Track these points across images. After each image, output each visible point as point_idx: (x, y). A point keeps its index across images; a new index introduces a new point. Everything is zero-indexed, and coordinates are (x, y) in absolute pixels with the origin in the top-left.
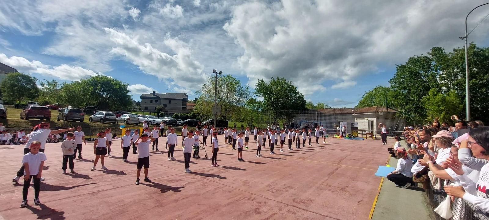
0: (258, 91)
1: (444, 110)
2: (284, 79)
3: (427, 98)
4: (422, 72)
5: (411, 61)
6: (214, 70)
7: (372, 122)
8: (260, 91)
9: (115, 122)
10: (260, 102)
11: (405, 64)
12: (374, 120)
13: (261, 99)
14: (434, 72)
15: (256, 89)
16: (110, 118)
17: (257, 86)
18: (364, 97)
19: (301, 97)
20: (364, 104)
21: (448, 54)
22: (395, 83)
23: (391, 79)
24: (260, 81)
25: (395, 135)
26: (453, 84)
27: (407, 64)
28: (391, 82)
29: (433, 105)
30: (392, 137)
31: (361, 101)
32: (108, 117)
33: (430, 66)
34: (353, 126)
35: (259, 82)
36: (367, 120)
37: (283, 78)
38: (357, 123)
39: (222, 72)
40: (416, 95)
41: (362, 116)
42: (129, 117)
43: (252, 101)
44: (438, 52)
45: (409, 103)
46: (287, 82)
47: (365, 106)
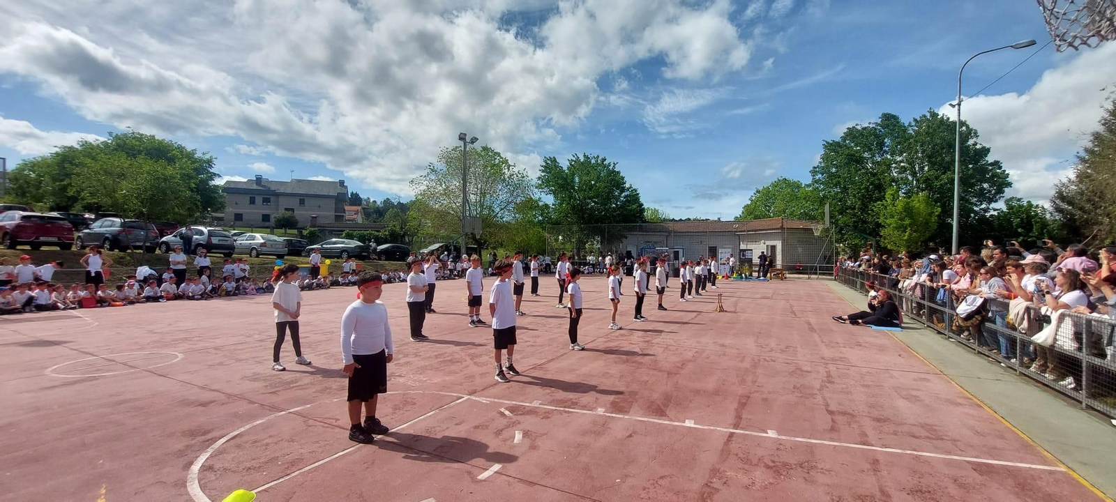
0: (545, 183)
1: (910, 224)
2: (600, 158)
3: (883, 205)
4: (866, 155)
5: (851, 134)
6: (461, 133)
7: (773, 248)
8: (548, 181)
9: (232, 251)
10: (547, 206)
11: (838, 139)
12: (779, 244)
13: (549, 200)
14: (889, 157)
15: (539, 178)
16: (221, 243)
17: (543, 171)
18: (753, 198)
19: (634, 198)
20: (751, 212)
21: (906, 125)
22: (820, 176)
23: (814, 168)
24: (549, 162)
25: (818, 272)
26: (917, 180)
27: (844, 139)
28: (814, 172)
29: (892, 217)
30: (813, 276)
31: (746, 207)
32: (215, 240)
33: (882, 144)
34: (743, 255)
35: (547, 163)
36: (765, 243)
37: (598, 157)
38: (752, 250)
39: (477, 139)
40: (859, 199)
41: (755, 236)
42: (262, 241)
43: (530, 205)
44: (890, 121)
45: (846, 212)
46: (606, 162)
47: (756, 217)
